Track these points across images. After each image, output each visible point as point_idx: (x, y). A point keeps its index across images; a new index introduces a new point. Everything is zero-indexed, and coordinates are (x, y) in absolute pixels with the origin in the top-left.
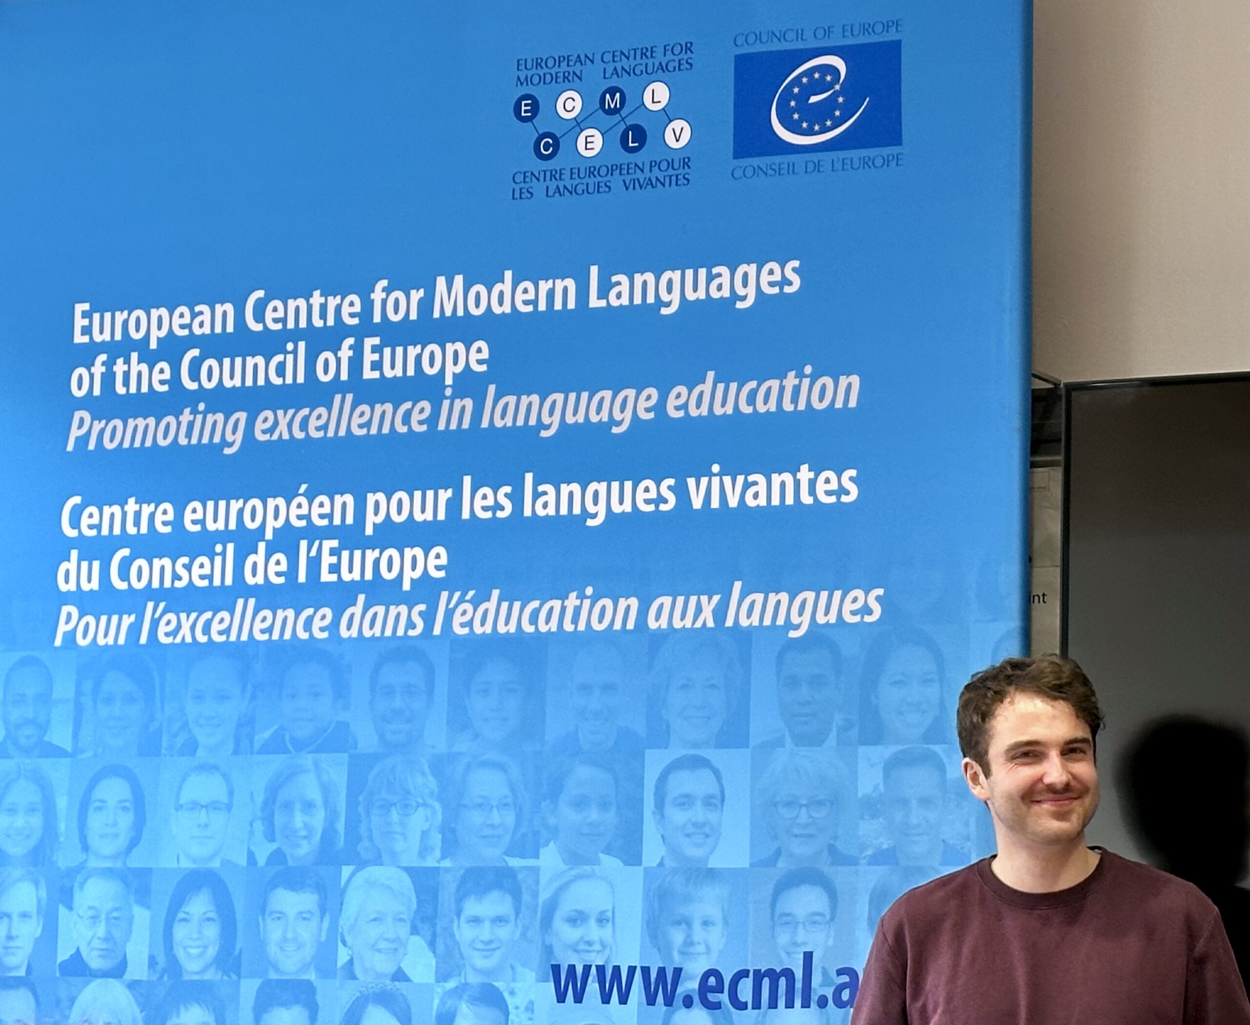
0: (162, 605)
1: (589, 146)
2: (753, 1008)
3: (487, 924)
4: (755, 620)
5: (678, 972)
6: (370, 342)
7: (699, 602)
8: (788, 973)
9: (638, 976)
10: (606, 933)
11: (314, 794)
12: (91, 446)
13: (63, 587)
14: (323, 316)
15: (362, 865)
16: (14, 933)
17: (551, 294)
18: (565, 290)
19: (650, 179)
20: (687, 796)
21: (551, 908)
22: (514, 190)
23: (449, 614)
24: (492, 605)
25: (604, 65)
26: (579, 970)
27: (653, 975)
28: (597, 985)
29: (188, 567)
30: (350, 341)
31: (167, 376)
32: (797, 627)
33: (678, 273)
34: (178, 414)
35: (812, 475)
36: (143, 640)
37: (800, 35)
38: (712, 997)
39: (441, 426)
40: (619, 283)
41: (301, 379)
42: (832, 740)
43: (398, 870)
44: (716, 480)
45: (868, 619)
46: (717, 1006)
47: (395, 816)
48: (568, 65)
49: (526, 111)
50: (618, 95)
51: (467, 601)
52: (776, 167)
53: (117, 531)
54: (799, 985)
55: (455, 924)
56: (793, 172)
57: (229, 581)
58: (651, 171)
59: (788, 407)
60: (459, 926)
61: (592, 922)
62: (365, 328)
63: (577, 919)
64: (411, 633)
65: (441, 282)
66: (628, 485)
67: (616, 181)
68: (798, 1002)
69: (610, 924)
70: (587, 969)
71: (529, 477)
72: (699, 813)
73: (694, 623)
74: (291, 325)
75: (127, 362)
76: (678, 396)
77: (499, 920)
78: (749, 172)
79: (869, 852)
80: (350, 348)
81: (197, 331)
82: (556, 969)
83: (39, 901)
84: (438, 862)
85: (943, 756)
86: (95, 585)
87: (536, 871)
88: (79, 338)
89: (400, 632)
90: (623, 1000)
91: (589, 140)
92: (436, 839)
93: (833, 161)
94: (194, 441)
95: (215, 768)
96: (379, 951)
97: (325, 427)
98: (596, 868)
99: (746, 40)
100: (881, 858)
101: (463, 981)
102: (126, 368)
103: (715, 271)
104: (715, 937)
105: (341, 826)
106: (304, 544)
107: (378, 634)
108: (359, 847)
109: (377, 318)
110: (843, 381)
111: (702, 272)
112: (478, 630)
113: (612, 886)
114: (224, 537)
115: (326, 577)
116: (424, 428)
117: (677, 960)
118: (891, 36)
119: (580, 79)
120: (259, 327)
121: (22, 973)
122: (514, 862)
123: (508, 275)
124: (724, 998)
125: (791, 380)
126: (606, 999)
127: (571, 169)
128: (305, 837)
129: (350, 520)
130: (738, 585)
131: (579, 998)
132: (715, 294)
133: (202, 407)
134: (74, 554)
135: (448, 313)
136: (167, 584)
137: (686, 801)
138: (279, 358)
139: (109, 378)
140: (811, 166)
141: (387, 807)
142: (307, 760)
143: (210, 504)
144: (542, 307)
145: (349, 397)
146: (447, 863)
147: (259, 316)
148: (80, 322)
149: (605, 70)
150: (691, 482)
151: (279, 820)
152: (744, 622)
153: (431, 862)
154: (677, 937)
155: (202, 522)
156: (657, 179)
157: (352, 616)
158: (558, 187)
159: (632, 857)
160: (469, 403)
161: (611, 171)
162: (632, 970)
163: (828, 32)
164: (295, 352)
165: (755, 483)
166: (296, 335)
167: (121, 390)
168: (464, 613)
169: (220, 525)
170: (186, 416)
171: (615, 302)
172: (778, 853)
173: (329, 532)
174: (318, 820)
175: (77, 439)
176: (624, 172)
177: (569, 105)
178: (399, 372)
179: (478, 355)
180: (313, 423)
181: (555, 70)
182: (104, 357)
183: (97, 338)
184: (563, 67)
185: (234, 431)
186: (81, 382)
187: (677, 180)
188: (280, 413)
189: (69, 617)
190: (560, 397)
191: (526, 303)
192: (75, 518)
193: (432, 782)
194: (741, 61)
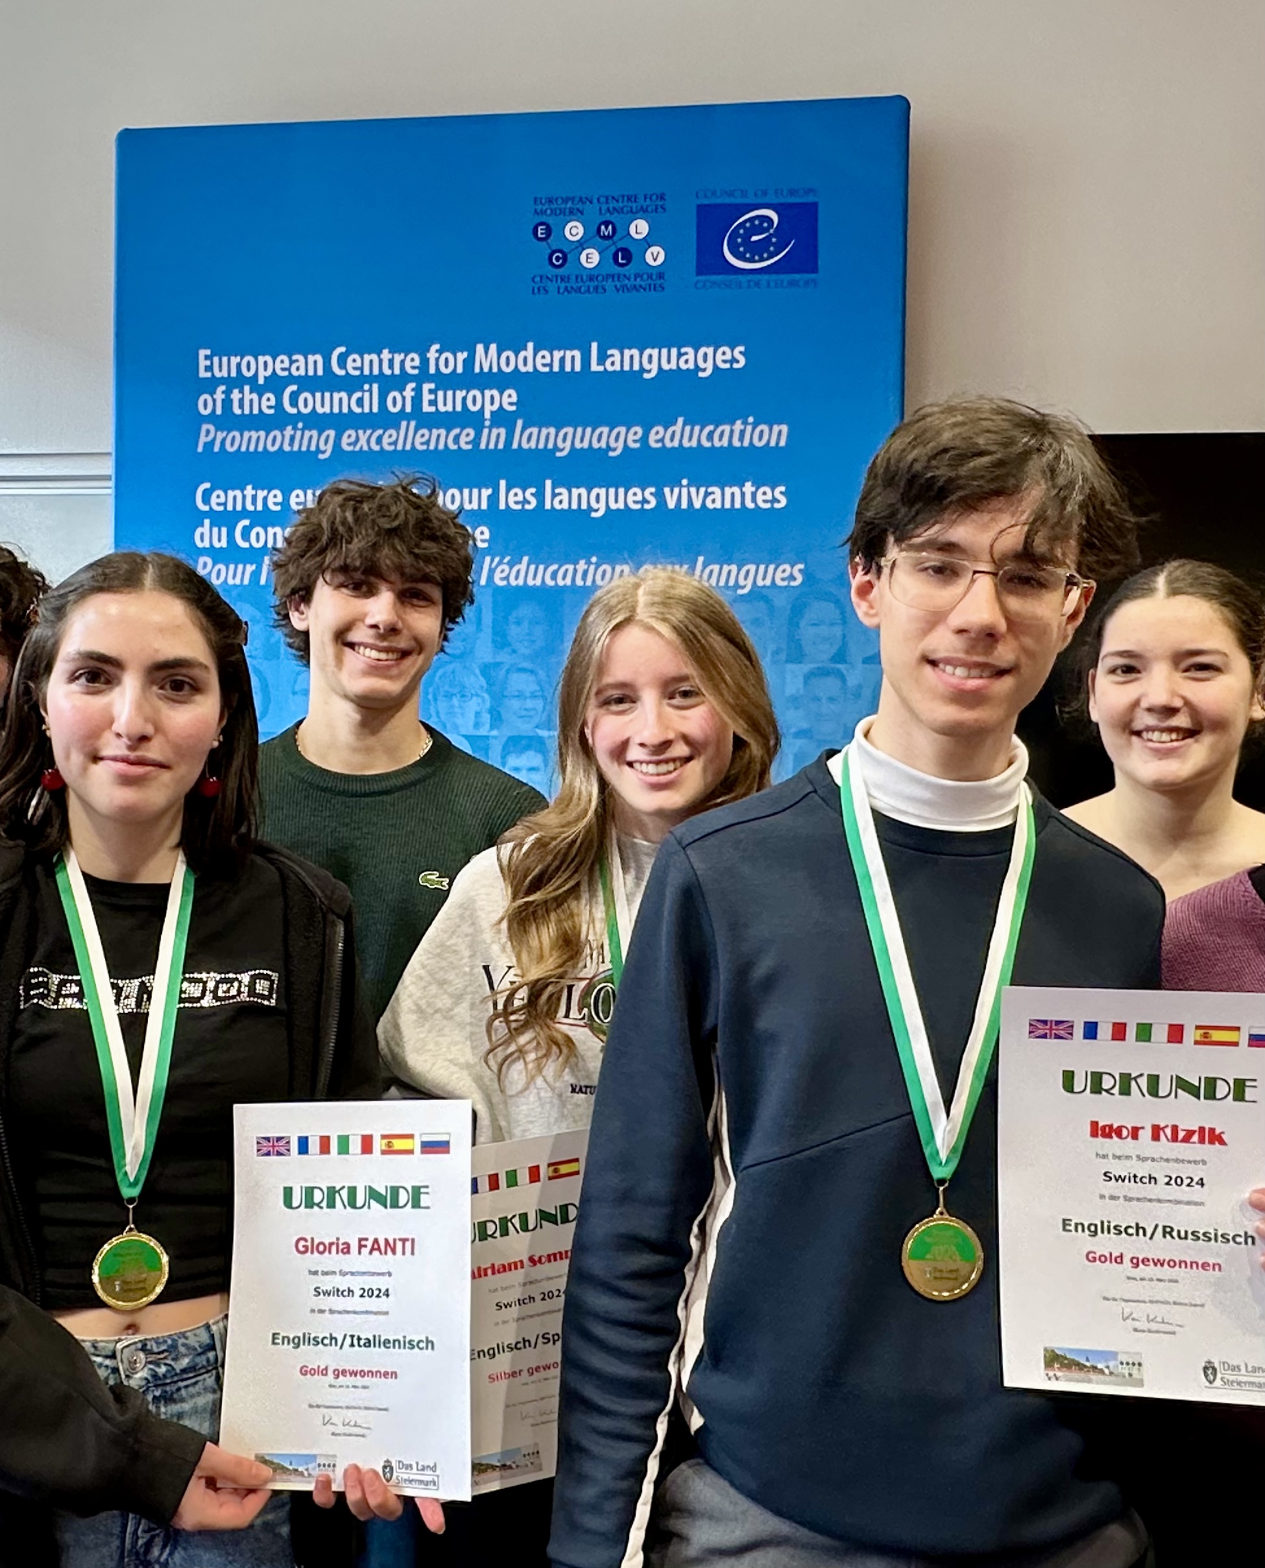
1: (589, 260)
3: (525, 771)
6: (426, 387)
12: (216, 449)
13: (199, 544)
14: (391, 366)
17: (562, 360)
18: (573, 357)
19: (635, 285)
22: (533, 288)
23: (492, 572)
25: (600, 205)
31: (273, 402)
33: (656, 350)
34: (282, 430)
35: (753, 489)
36: (263, 582)
37: (744, 193)
39: (483, 446)
40: (612, 355)
41: (375, 410)
42: (767, 659)
43: (459, 737)
44: (684, 491)
45: (793, 583)
47: (455, 704)
48: (573, 204)
49: (542, 234)
50: (610, 227)
51: (505, 563)
52: (727, 283)
53: (239, 508)
56: (740, 287)
58: (636, 280)
59: (736, 443)
62: (423, 375)
65: (480, 348)
66: (622, 490)
67: (609, 285)
71: (548, 483)
74: (366, 372)
75: (241, 391)
76: (657, 433)
77: (533, 769)
78: (707, 285)
80: (413, 390)
81: (295, 373)
84: (488, 734)
86: (224, 544)
88: (203, 374)
91: (589, 256)
92: (486, 718)
93: (769, 281)
94: (296, 448)
97: (395, 443)
99: (705, 195)
102: (241, 396)
103: (683, 350)
109: (432, 370)
110: (776, 428)
111: (674, 351)
116: (470, 447)
118: (810, 199)
119: (582, 213)
120: (343, 373)
123: (530, 345)
125: (738, 425)
127: (577, 275)
130: (701, 559)
132: (683, 366)
133: (300, 425)
134: (207, 522)
135: (486, 370)
138: (358, 395)
139: (227, 403)
140: (752, 284)
144: (556, 368)
145: (413, 424)
146: (495, 733)
147: (342, 365)
148: (203, 363)
149: (601, 208)
150: (667, 490)
153: (483, 731)
156: (640, 286)
158: (567, 288)
160: (503, 431)
161: (606, 277)
163: (765, 193)
164: (370, 391)
165: (712, 493)
166: (371, 379)
167: (237, 411)
168: (503, 571)
170: (289, 431)
171: (610, 368)
175: (205, 444)
176: (616, 279)
177: (574, 231)
178: (449, 408)
179: (509, 399)
180: (386, 440)
181: (563, 206)
182: (223, 388)
183: (218, 374)
184: (569, 204)
185: (326, 442)
186: (206, 404)
187: (655, 287)
188: (361, 432)
189: (205, 564)
190: (570, 430)
191: (544, 365)
192: (207, 497)
193: (483, 681)
194: (702, 209)
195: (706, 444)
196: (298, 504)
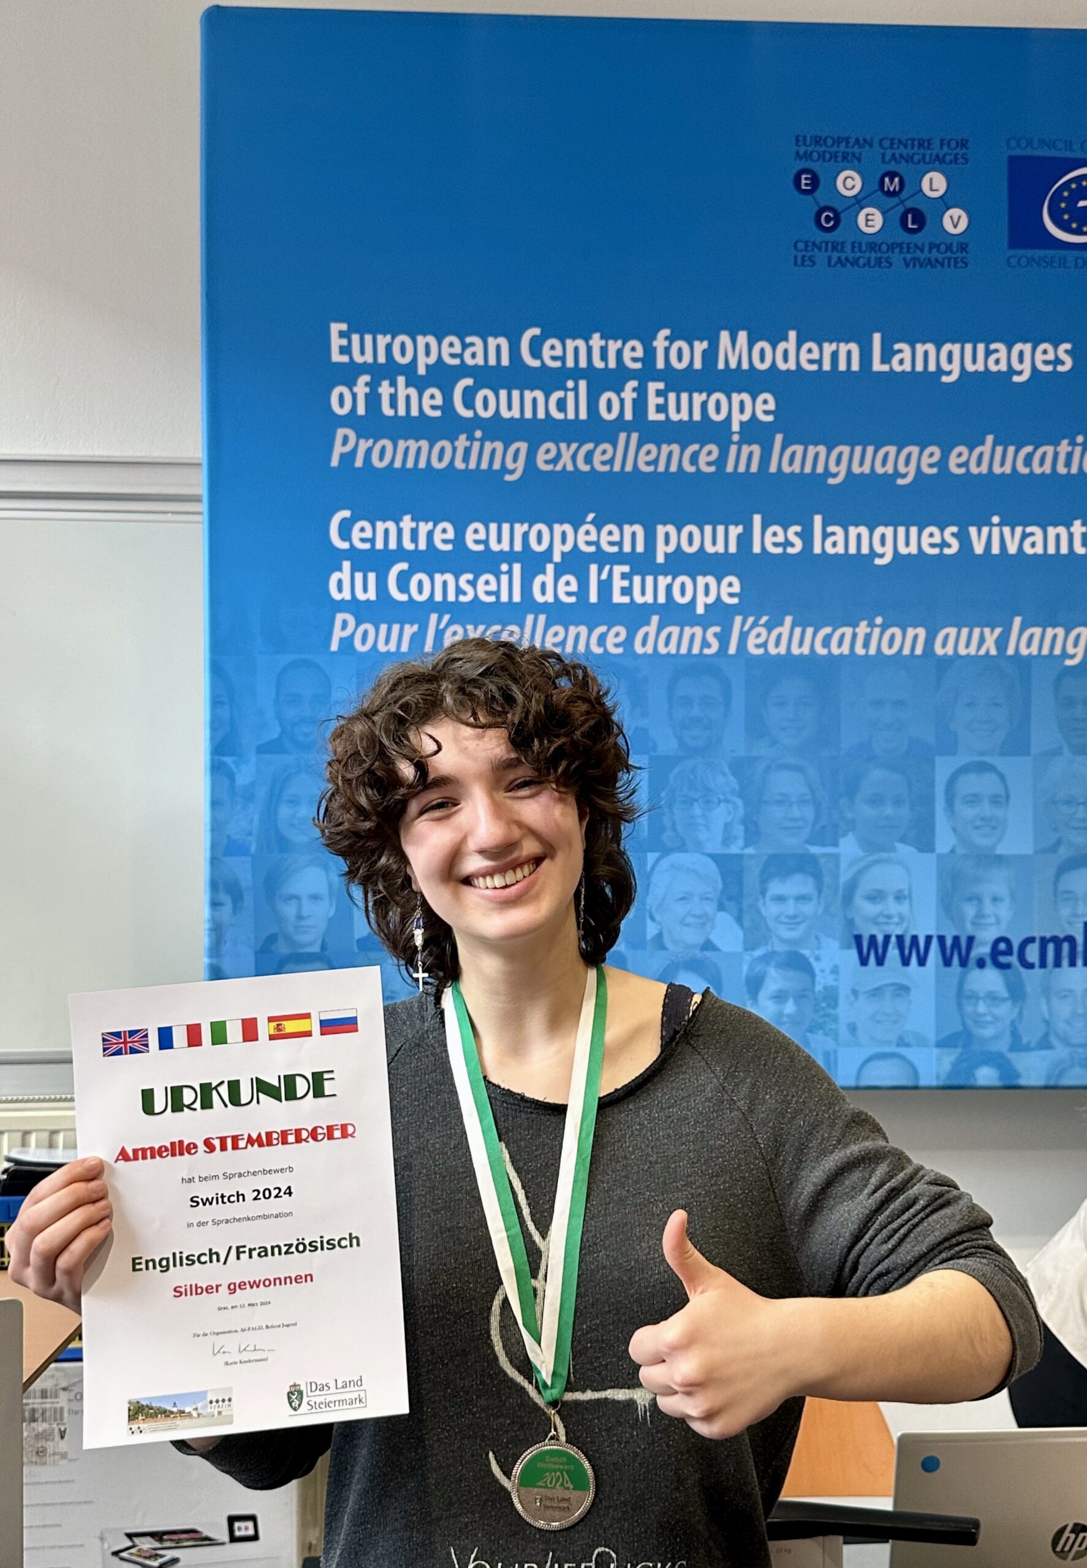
0: (446, 618)
1: (870, 223)
3: (791, 902)
4: (1034, 650)
5: (971, 940)
6: (653, 387)
7: (982, 633)
8: (1071, 940)
9: (934, 944)
10: (904, 908)
12: (359, 463)
13: (336, 595)
14: (604, 356)
15: (666, 851)
16: (304, 913)
17: (835, 355)
18: (849, 353)
19: (930, 259)
20: (974, 795)
21: (852, 887)
22: (796, 257)
23: (743, 637)
24: (785, 630)
25: (883, 151)
26: (880, 939)
27: (949, 942)
28: (897, 951)
29: (473, 583)
30: (633, 384)
31: (439, 401)
32: (1073, 656)
33: (959, 346)
34: (453, 439)
35: (1084, 529)
36: (428, 648)
37: (1069, 145)
38: (1003, 959)
39: (730, 468)
40: (900, 351)
41: (583, 415)
43: (703, 856)
44: (996, 531)
46: (1007, 966)
47: (697, 810)
48: (847, 147)
49: (806, 185)
50: (897, 180)
51: (761, 625)
52: (1048, 260)
53: (393, 545)
54: (1079, 948)
55: (761, 902)
56: (1065, 267)
57: (517, 598)
58: (931, 253)
59: (1062, 470)
60: (764, 903)
61: (891, 900)
62: (648, 372)
63: (876, 897)
64: (706, 651)
65: (725, 336)
66: (914, 530)
67: (896, 257)
69: (908, 901)
70: (887, 938)
71: (818, 520)
72: (986, 809)
74: (570, 363)
75: (393, 384)
76: (960, 455)
77: (802, 898)
78: (1024, 261)
80: (634, 390)
81: (469, 361)
82: (858, 939)
83: (330, 884)
84: (742, 849)
86: (372, 595)
87: (836, 857)
88: (336, 357)
89: (696, 650)
90: (922, 962)
91: (870, 217)
92: (739, 830)
94: (472, 465)
96: (686, 925)
97: (611, 462)
98: (893, 855)
99: (1019, 144)
101: (771, 950)
102: (392, 390)
103: (993, 346)
104: (1004, 911)
105: (643, 819)
106: (594, 568)
107: (674, 651)
108: (663, 837)
109: (660, 364)
111: (981, 347)
112: (773, 651)
113: (907, 869)
114: (510, 557)
115: (618, 598)
116: (712, 469)
117: (970, 930)
119: (859, 160)
120: (536, 363)
121: (316, 949)
122: (815, 850)
123: (793, 335)
124: (1014, 959)
125: (1065, 447)
126: (906, 962)
127: (854, 243)
129: (640, 548)
130: (1018, 621)
131: (880, 962)
132: (993, 368)
133: (478, 434)
134: (346, 565)
135: (733, 365)
136: (451, 598)
137: (974, 799)
138: (560, 394)
139: (373, 399)
140: (1080, 262)
141: (690, 802)
143: (493, 527)
144: (827, 366)
145: (635, 436)
146: (750, 851)
147: (536, 353)
148: (336, 342)
149: (884, 154)
150: (973, 530)
152: (1024, 651)
153: (735, 849)
154: (970, 911)
155: (486, 542)
156: (937, 260)
157: (646, 635)
158: (840, 258)
159: (926, 845)
160: (756, 449)
161: (891, 247)
162: (929, 939)
164: (576, 389)
165: (1032, 534)
166: (576, 374)
167: (388, 411)
168: (758, 635)
169: (505, 546)
170: (462, 442)
171: (897, 368)
172: (1058, 843)
173: (620, 558)
175: (342, 456)
176: (905, 250)
177: (849, 183)
178: (684, 416)
179: (764, 406)
180: (597, 458)
181: (834, 149)
182: (366, 378)
183: (358, 359)
184: (842, 147)
185: (515, 460)
186: (344, 400)
187: (956, 262)
188: (563, 446)
189: (345, 625)
190: (846, 449)
191: (811, 362)
192: (345, 531)
193: (733, 781)
194: (1013, 161)
195: (1023, 470)
196: (477, 542)
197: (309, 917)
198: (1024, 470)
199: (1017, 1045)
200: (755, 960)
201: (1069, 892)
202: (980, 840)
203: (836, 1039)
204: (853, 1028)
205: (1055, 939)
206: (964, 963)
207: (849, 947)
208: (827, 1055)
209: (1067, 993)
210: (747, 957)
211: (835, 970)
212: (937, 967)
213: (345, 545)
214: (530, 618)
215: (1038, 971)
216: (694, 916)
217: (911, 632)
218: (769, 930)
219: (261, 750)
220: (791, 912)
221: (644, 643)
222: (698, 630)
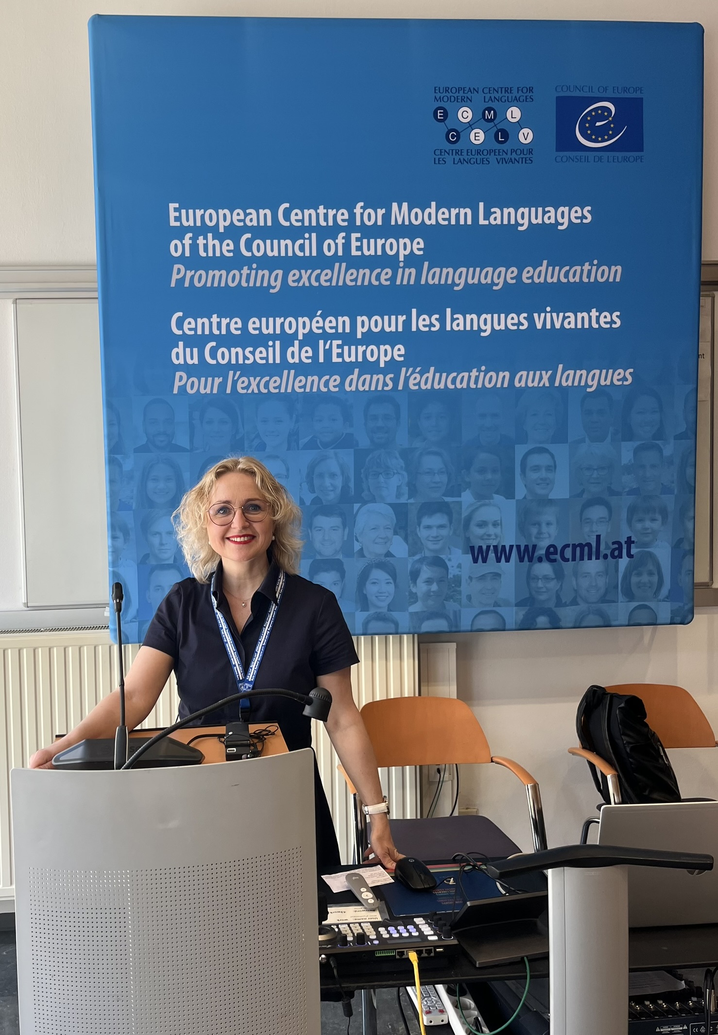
0: (238, 373)
1: (477, 138)
2: (572, 561)
3: (435, 529)
4: (570, 383)
5: (534, 547)
6: (354, 236)
7: (541, 374)
8: (589, 545)
9: (515, 549)
10: (498, 530)
11: (336, 469)
12: (187, 284)
13: (176, 362)
14: (326, 220)
15: (365, 503)
16: (164, 542)
17: (457, 216)
18: (466, 214)
19: (511, 158)
20: (536, 466)
21: (468, 520)
22: (435, 159)
23: (407, 379)
24: (430, 375)
25: (484, 95)
26: (484, 548)
27: (522, 548)
28: (494, 555)
29: (253, 353)
30: (343, 234)
31: (232, 247)
32: (591, 386)
33: (527, 209)
34: (240, 269)
35: (597, 314)
36: (228, 391)
37: (591, 89)
38: (552, 557)
39: (398, 282)
40: (495, 212)
41: (314, 254)
42: (609, 438)
43: (385, 504)
44: (548, 315)
45: (625, 383)
46: (555, 561)
47: (382, 479)
48: (464, 93)
49: (440, 116)
50: (492, 112)
51: (417, 373)
52: (579, 158)
53: (207, 332)
54: (594, 550)
55: (418, 529)
56: (588, 161)
57: (278, 361)
58: (511, 155)
59: (585, 280)
60: (420, 530)
61: (490, 526)
62: (351, 227)
63: (482, 524)
64: (386, 388)
65: (395, 206)
66: (503, 316)
67: (492, 158)
68: (594, 557)
69: (500, 526)
70: (488, 547)
71: (449, 311)
72: (543, 474)
73: (538, 385)
74: (307, 223)
75: (206, 238)
76: (528, 272)
77: (441, 526)
78: (564, 159)
79: (627, 490)
80: (343, 238)
81: (249, 224)
82: (472, 548)
84: (407, 500)
85: (662, 446)
86: (196, 361)
87: (460, 503)
88: (173, 223)
89: (380, 388)
90: (507, 560)
91: (477, 135)
92: (405, 490)
93: (608, 157)
94: (251, 284)
95: (277, 457)
96: (376, 543)
97: (330, 280)
98: (491, 501)
99: (562, 89)
100: (632, 492)
101: (423, 556)
102: (205, 242)
103: (547, 209)
104: (553, 530)
105: (352, 485)
106: (321, 342)
107: (367, 389)
108: (363, 495)
109: (358, 223)
110: (613, 268)
111: (540, 210)
112: (423, 387)
113: (500, 509)
114: (274, 337)
115: (335, 359)
116: (388, 283)
117: (534, 541)
118: (637, 95)
119: (471, 101)
120: (287, 224)
121: (171, 561)
122: (447, 499)
123: (433, 204)
124: (558, 557)
125: (587, 267)
126: (498, 560)
127: (467, 150)
128: (332, 491)
129: (348, 330)
130: (561, 366)
131: (485, 560)
132: (547, 221)
133: (254, 266)
134: (181, 344)
135: (400, 222)
136: (241, 361)
137: (537, 468)
138: (301, 241)
139: (194, 247)
140: (597, 159)
141: (377, 474)
142: (331, 452)
143: (264, 320)
144: (453, 222)
145: (344, 265)
146: (412, 501)
147: (287, 217)
148: (173, 214)
149: (485, 97)
150: (536, 315)
151: (316, 482)
152: (564, 384)
153: (403, 500)
154: (534, 531)
155: (260, 329)
156: (515, 159)
157: (352, 380)
158: (460, 159)
159: (510, 495)
160: (413, 271)
161: (489, 152)
162: (511, 547)
163: (605, 89)
164: (310, 239)
165: (568, 317)
166: (310, 229)
167: (202, 254)
168: (415, 378)
169: (271, 331)
170: (245, 271)
171: (493, 222)
172: (583, 491)
173: (336, 336)
174: (339, 482)
175: (177, 280)
176: (497, 154)
177: (465, 115)
178: (372, 252)
179: (418, 246)
180: (323, 278)
181: (456, 95)
182: (190, 235)
183: (185, 224)
184: (461, 93)
185: (276, 280)
186: (177, 248)
187: (526, 160)
188: (303, 272)
189: (181, 378)
190: (464, 270)
191: (444, 219)
192: (180, 324)
193: (402, 463)
194: (559, 100)
196: (255, 329)
197: (167, 544)
198: (564, 280)
199: (559, 603)
200: (415, 561)
201: (588, 519)
202: (540, 491)
203: (460, 604)
204: (469, 598)
205: (582, 546)
206: (531, 560)
207: (468, 554)
208: (455, 612)
209: (586, 575)
210: (410, 560)
211: (459, 566)
212: (516, 562)
213: (180, 333)
214: (286, 372)
215: (571, 563)
216: (381, 538)
217: (501, 374)
218: (422, 543)
219: (136, 450)
220: (435, 535)
221: (350, 385)
222: (381, 377)
